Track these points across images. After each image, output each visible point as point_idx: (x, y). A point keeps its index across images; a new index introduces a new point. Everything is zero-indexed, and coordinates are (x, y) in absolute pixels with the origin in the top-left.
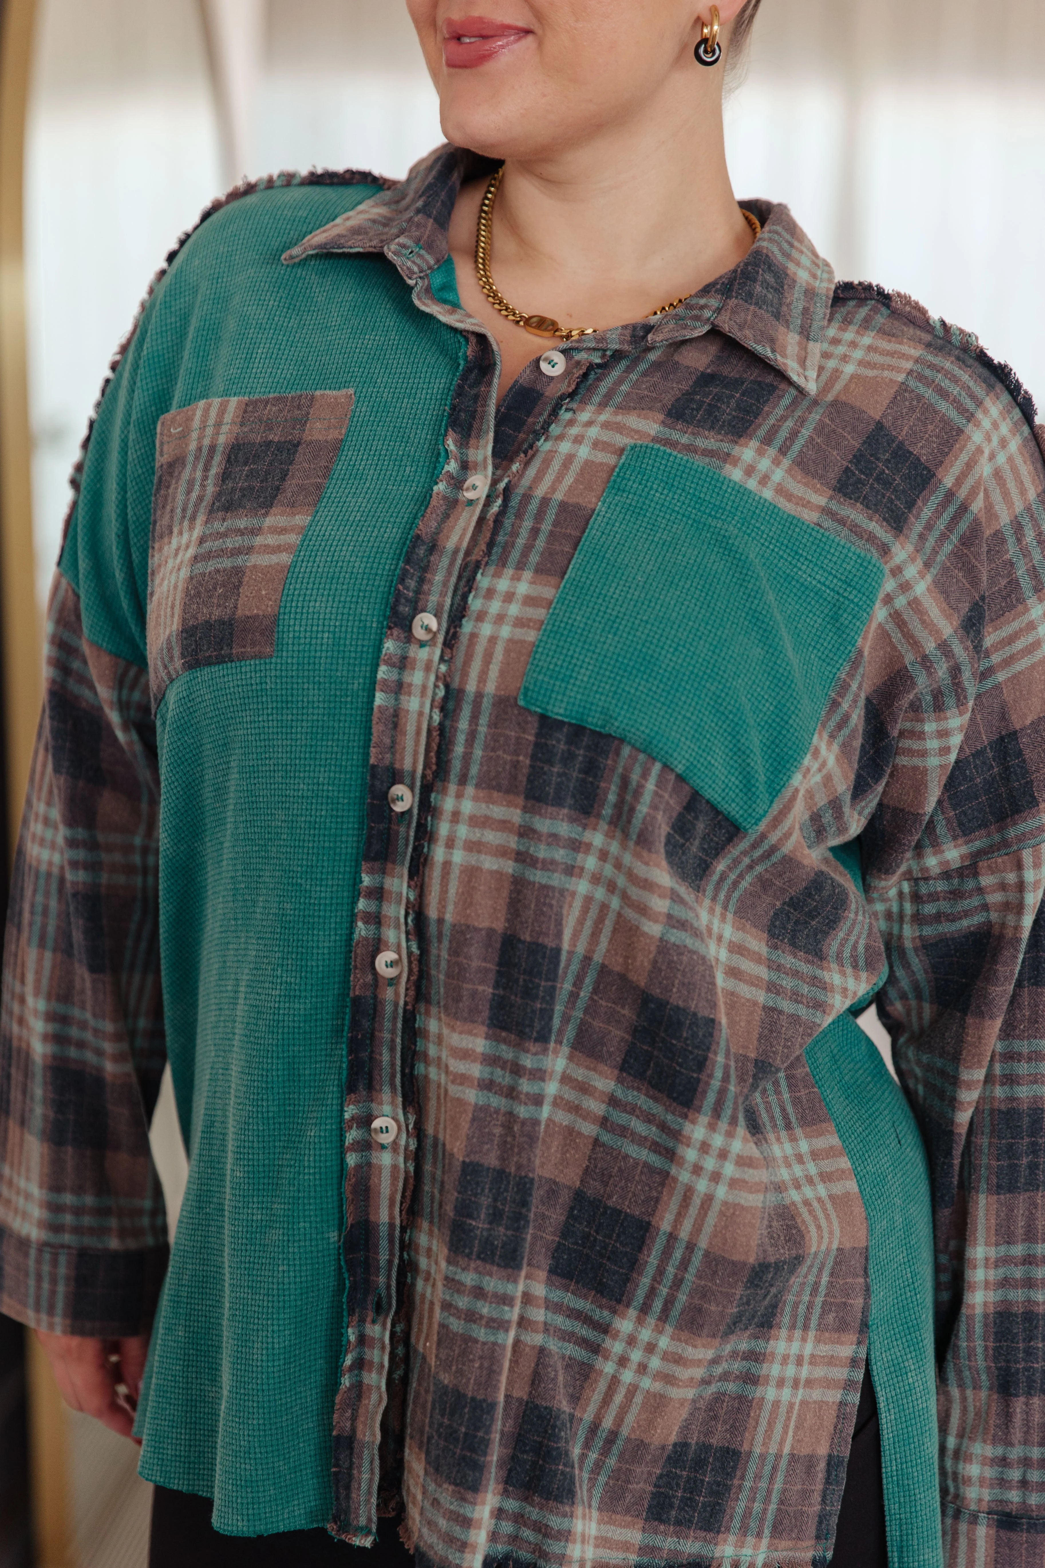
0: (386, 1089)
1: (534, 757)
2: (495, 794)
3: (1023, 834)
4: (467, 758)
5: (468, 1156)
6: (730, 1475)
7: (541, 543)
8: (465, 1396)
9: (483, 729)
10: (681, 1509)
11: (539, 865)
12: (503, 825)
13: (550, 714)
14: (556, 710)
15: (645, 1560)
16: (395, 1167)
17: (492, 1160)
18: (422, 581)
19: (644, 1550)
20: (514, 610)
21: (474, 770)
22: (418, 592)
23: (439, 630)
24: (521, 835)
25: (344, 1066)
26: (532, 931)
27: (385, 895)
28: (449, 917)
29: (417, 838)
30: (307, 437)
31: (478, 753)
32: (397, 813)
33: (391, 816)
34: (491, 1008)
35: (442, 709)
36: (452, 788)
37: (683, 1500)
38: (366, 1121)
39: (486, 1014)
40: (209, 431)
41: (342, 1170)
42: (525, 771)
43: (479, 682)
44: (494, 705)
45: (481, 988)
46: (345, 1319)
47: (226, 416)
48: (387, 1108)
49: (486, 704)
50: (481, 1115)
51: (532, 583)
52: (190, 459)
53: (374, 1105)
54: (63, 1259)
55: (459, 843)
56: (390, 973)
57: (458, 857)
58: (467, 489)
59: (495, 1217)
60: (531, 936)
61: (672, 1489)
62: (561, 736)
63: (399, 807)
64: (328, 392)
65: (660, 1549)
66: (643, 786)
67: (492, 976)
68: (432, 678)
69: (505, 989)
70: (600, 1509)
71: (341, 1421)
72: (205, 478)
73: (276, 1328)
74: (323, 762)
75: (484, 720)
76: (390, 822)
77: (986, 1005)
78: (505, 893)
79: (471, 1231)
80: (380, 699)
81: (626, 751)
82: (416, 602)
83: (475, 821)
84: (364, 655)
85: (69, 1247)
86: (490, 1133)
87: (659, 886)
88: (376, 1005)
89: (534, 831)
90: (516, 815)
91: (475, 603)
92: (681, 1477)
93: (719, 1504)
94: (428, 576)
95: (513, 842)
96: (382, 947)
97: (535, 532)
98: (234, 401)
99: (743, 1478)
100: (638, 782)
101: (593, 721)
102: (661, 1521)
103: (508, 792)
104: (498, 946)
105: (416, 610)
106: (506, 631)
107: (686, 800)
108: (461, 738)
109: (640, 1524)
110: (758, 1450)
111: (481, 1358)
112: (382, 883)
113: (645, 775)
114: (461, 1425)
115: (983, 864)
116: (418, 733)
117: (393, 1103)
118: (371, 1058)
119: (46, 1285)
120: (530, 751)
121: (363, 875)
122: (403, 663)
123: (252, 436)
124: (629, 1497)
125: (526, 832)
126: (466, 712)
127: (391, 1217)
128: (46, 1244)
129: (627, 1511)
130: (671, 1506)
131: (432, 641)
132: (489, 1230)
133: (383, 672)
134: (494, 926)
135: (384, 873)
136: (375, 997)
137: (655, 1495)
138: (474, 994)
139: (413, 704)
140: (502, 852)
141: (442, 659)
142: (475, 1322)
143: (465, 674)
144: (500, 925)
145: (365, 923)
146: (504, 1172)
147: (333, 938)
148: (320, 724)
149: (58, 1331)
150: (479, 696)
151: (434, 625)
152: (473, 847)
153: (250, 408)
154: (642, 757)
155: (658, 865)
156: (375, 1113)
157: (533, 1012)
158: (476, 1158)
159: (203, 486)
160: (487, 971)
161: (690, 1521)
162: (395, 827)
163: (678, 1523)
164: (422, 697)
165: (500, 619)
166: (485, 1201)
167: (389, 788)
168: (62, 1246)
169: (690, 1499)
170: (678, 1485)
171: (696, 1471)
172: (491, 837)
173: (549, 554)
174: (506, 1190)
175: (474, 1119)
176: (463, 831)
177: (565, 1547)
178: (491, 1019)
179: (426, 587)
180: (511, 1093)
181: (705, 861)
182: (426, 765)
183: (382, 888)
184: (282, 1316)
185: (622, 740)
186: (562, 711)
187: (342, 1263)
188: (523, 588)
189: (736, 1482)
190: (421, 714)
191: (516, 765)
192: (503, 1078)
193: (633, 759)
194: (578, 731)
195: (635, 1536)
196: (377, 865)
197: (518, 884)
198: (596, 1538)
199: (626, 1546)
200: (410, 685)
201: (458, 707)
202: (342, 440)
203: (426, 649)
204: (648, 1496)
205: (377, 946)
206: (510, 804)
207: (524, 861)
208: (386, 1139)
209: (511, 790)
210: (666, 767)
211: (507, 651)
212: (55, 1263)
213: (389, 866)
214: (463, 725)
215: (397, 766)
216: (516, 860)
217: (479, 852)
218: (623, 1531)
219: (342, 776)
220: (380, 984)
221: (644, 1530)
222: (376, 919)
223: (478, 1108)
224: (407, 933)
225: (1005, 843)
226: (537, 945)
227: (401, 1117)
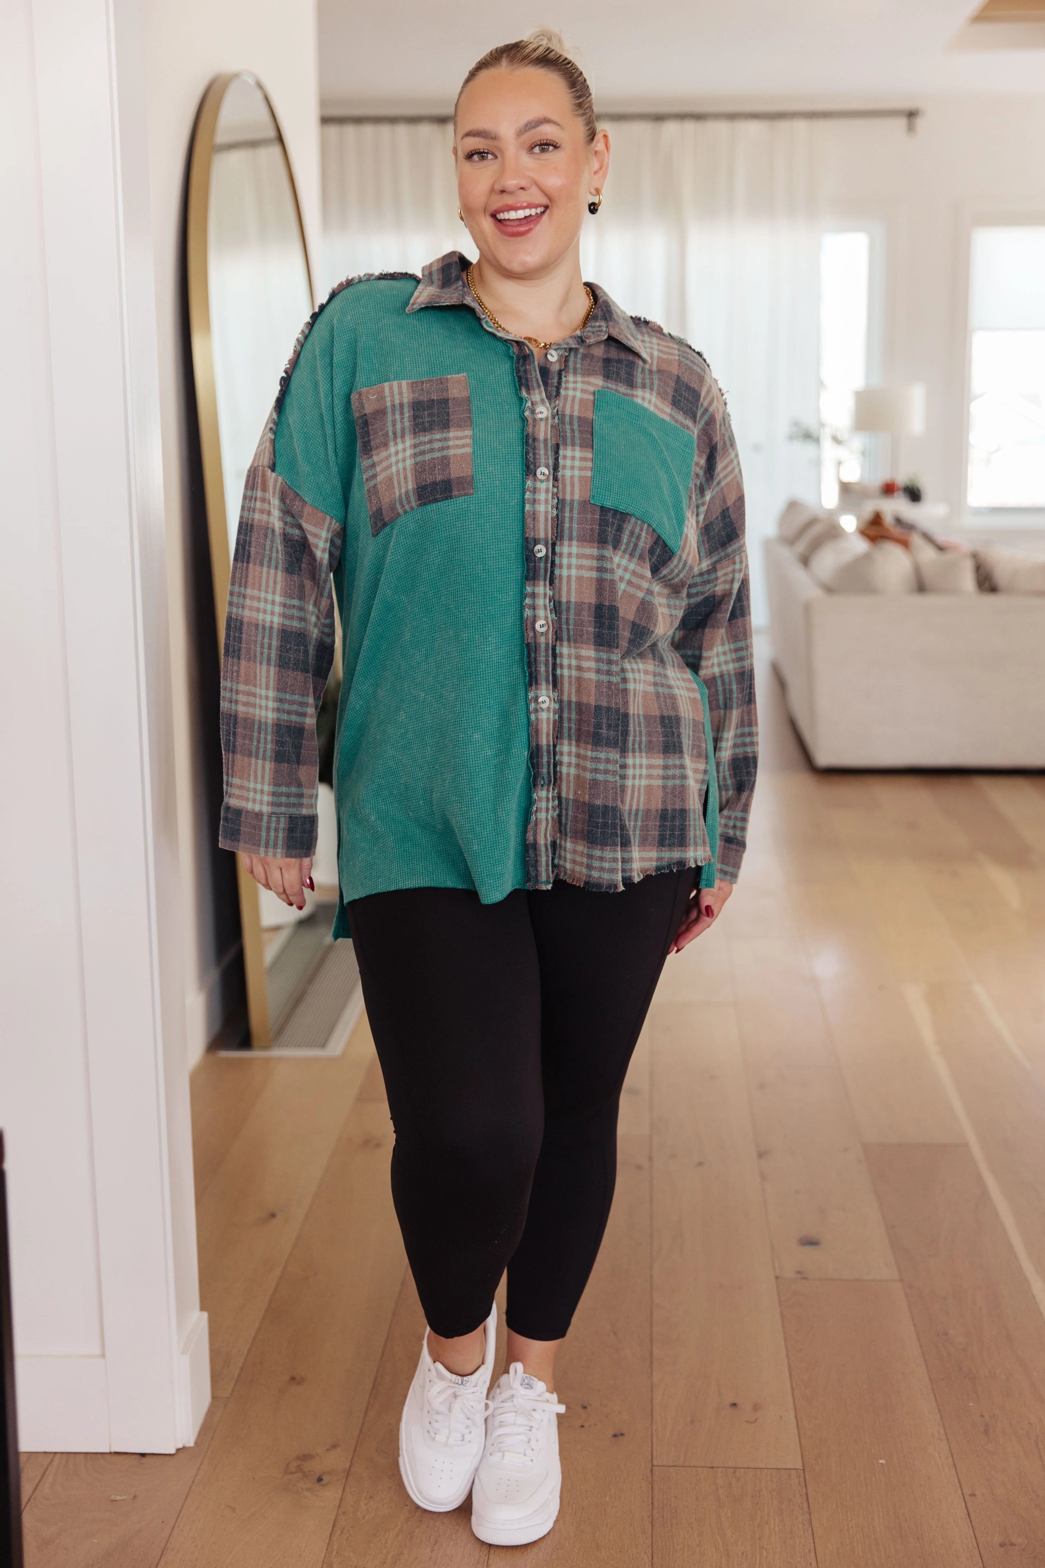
0: (544, 683)
1: (600, 525)
2: (585, 543)
3: (735, 550)
4: (571, 528)
5: (596, 703)
6: (685, 820)
7: (577, 434)
8: (609, 806)
9: (575, 515)
10: (669, 839)
11: (608, 571)
12: (591, 557)
13: (605, 506)
14: (608, 504)
15: (659, 863)
16: (548, 719)
17: (604, 704)
18: (534, 454)
19: (659, 859)
20: (577, 463)
21: (575, 534)
22: (534, 459)
23: (549, 474)
24: (598, 560)
25: (527, 674)
26: (609, 601)
27: (536, 596)
28: (573, 599)
29: (552, 567)
30: (450, 396)
31: (575, 526)
32: (538, 558)
33: (535, 559)
34: (594, 637)
35: (557, 508)
36: (566, 543)
37: (670, 835)
38: (536, 699)
39: (593, 640)
40: (397, 397)
41: (529, 722)
42: (597, 531)
43: (571, 495)
44: (579, 504)
45: (589, 629)
46: (533, 789)
47: (403, 389)
48: (544, 692)
49: (576, 505)
50: (599, 683)
51: (581, 451)
52: (389, 410)
53: (538, 692)
54: (282, 820)
55: (573, 567)
56: (544, 630)
57: (574, 572)
58: (538, 413)
59: (609, 727)
60: (609, 603)
61: (665, 831)
62: (610, 514)
63: (539, 555)
64: (454, 376)
65: (664, 858)
66: (641, 535)
67: (593, 623)
68: (550, 495)
69: (599, 628)
70: (639, 846)
71: (530, 837)
72: (402, 418)
73: (508, 800)
74: (502, 540)
75: (575, 512)
76: (535, 563)
77: (716, 622)
78: (594, 586)
79: (602, 735)
80: (528, 507)
81: (633, 520)
82: (535, 464)
83: (579, 556)
84: (516, 489)
85: (285, 814)
86: (602, 692)
87: (646, 577)
88: (537, 646)
89: (605, 557)
90: (595, 552)
91: (561, 461)
92: (667, 825)
93: (684, 834)
94: (537, 452)
95: (595, 563)
96: (537, 619)
97: (572, 430)
98: (404, 383)
99: (689, 821)
100: (639, 533)
101: (622, 508)
102: (663, 846)
103: (590, 542)
104: (594, 609)
105: (536, 467)
106: (577, 473)
107: (655, 540)
108: (567, 520)
109: (655, 849)
110: (692, 807)
111: (612, 788)
112: (534, 591)
113: (641, 530)
114: (608, 820)
115: (718, 566)
116: (546, 520)
117: (547, 689)
118: (536, 670)
119: (272, 834)
120: (598, 523)
121: (527, 587)
122: (535, 491)
123: (421, 398)
124: (650, 839)
125: (601, 558)
126: (567, 509)
127: (548, 741)
128: (273, 813)
129: (650, 845)
130: (666, 838)
131: (548, 480)
132: (607, 733)
133: (528, 495)
134: (591, 601)
135: (534, 586)
136: (535, 642)
137: (660, 835)
138: (587, 631)
139: (541, 508)
140: (591, 569)
141: (553, 486)
142: (608, 774)
143: (564, 493)
144: (593, 600)
145: (529, 609)
146: (610, 707)
147: (513, 618)
148: (498, 522)
149: (279, 856)
150: (572, 501)
151: (547, 472)
152: (579, 567)
153: (414, 385)
154: (639, 522)
155: (646, 568)
156: (539, 695)
157: (614, 635)
158: (598, 703)
159: (402, 422)
160: (591, 621)
161: (674, 844)
162: (538, 564)
163: (670, 845)
164: (546, 504)
165: (572, 468)
166: (604, 721)
167: (534, 548)
168: (281, 814)
169: (673, 834)
170: (667, 829)
171: (673, 821)
172: (585, 562)
173: (582, 439)
174: (612, 715)
175: (596, 686)
176: (574, 561)
177: (631, 865)
178: (595, 642)
179: (537, 456)
180: (609, 673)
181: (658, 567)
182: (553, 534)
183: (534, 593)
184: (510, 794)
185: (631, 515)
186: (610, 504)
187: (529, 765)
188: (578, 454)
189: (687, 823)
190: (547, 512)
191: (592, 530)
192: (605, 667)
193: (636, 523)
194: (616, 512)
195: (654, 854)
196: (531, 582)
197: (600, 582)
198: (639, 858)
199: (651, 859)
200: (539, 500)
201: (563, 506)
202: (469, 397)
203: (545, 483)
204: (657, 836)
205: (535, 619)
206: (591, 547)
207: (601, 571)
208: (544, 706)
209: (592, 541)
210: (649, 525)
211: (580, 481)
212: (278, 822)
213: (537, 582)
214: (567, 514)
215: (536, 537)
216: (597, 571)
217: (582, 569)
218: (649, 853)
219: (512, 545)
220: (537, 636)
221: (657, 851)
222: (534, 607)
223: (598, 681)
224: (551, 611)
225: (727, 555)
226: (612, 606)
227: (551, 695)
